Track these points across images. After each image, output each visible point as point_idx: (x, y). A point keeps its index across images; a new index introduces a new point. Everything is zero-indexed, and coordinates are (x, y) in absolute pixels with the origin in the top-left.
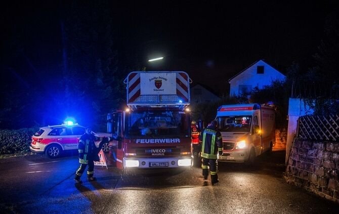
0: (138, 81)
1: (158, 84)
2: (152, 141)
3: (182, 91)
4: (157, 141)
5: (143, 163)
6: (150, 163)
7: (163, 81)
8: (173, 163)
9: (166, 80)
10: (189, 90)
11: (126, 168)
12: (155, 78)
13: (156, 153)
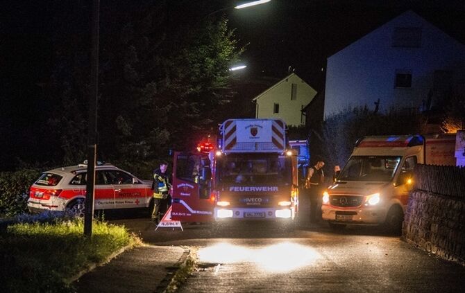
0: (234, 129)
1: (254, 132)
2: (247, 189)
3: (278, 138)
4: (253, 189)
5: (237, 213)
6: (244, 213)
7: (259, 129)
8: (271, 213)
9: (262, 127)
10: (284, 137)
11: (218, 219)
12: (251, 126)
13: (251, 202)
